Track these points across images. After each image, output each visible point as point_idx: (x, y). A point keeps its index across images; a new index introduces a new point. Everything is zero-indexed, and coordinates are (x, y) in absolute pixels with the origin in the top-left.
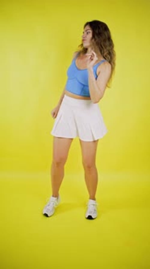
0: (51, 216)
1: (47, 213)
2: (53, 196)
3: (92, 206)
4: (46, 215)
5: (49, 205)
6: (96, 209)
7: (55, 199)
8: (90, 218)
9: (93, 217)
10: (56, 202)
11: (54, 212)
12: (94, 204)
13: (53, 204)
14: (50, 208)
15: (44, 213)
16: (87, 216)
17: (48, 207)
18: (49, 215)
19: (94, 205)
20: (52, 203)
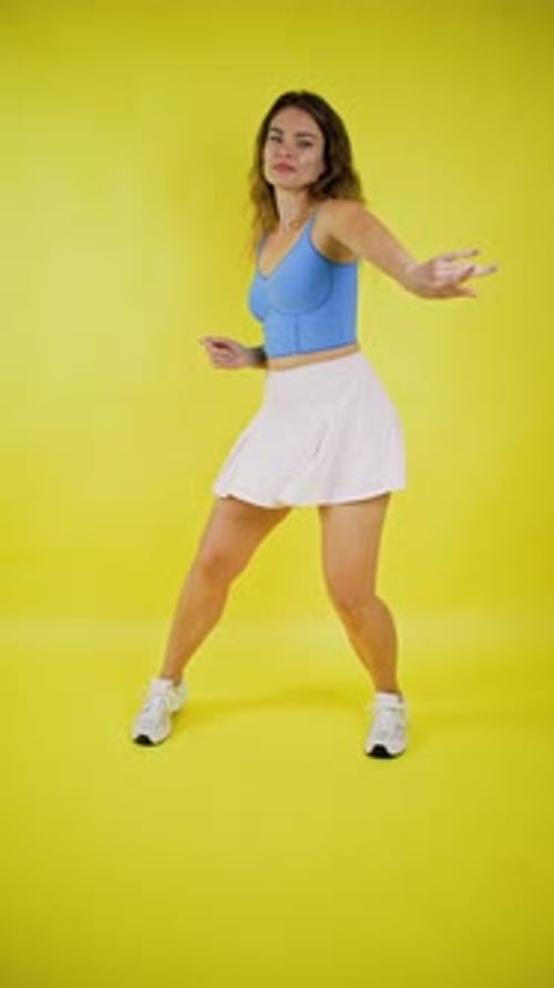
0: (160, 743)
1: (146, 733)
2: (163, 676)
3: (389, 713)
4: (144, 741)
5: (147, 710)
6: (403, 724)
7: (166, 684)
8: (380, 752)
9: (391, 750)
10: (171, 693)
11: (168, 730)
12: (397, 706)
13: (163, 702)
14: (155, 715)
15: (135, 736)
16: (369, 749)
17: (145, 715)
18: (154, 739)
19: (394, 710)
20: (157, 701)
